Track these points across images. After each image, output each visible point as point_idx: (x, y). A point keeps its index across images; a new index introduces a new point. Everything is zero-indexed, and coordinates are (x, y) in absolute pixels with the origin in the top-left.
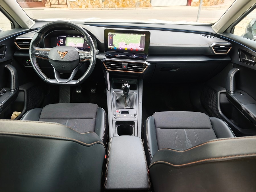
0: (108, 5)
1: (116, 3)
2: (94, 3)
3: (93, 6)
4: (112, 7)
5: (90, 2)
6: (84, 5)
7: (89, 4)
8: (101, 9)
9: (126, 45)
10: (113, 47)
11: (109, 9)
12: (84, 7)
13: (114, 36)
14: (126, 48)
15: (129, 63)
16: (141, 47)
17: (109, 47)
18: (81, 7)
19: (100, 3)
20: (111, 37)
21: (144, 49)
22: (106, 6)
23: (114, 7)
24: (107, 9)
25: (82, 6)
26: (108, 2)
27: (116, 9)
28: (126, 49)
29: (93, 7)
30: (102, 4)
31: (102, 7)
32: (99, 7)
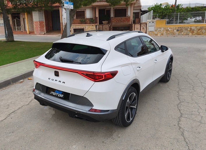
4: (186, 35)
7: (165, 33)
19: (175, 32)
24: (181, 36)
25: (158, 34)
27: (190, 36)
29: (167, 35)
31: (176, 35)
32: (173, 35)
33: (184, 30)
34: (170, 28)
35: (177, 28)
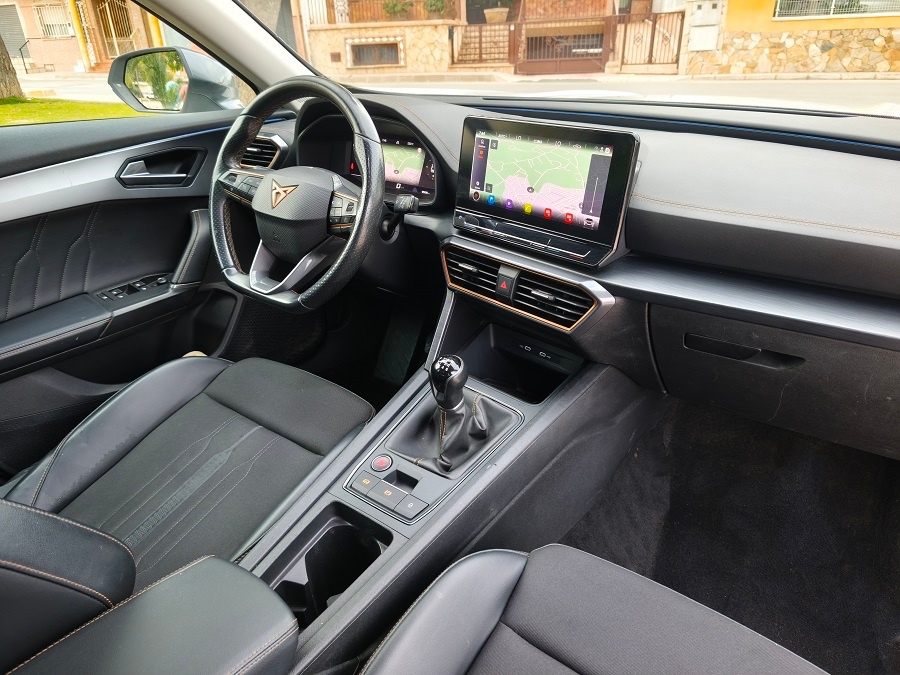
0: (846, 61)
1: (887, 55)
2: (782, 56)
3: (776, 65)
4: (863, 71)
5: (767, 51)
6: (740, 63)
7: (764, 61)
8: (808, 78)
9: (531, 189)
10: (483, 194)
11: (845, 75)
12: (737, 69)
13: (492, 148)
14: (529, 202)
15: (523, 273)
16: (585, 209)
17: (472, 191)
18: (726, 69)
19: (811, 54)
20: (482, 152)
21: (596, 220)
22: (837, 64)
23: (873, 69)
24: (837, 75)
25: (730, 66)
26: (847, 51)
27: (879, 75)
28: (528, 210)
29: (775, 68)
30: (817, 59)
31: (816, 69)
32: (801, 69)
33: (854, 45)
34: (789, 36)
35: (826, 35)
